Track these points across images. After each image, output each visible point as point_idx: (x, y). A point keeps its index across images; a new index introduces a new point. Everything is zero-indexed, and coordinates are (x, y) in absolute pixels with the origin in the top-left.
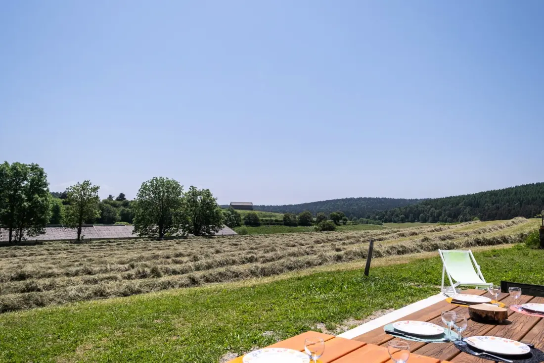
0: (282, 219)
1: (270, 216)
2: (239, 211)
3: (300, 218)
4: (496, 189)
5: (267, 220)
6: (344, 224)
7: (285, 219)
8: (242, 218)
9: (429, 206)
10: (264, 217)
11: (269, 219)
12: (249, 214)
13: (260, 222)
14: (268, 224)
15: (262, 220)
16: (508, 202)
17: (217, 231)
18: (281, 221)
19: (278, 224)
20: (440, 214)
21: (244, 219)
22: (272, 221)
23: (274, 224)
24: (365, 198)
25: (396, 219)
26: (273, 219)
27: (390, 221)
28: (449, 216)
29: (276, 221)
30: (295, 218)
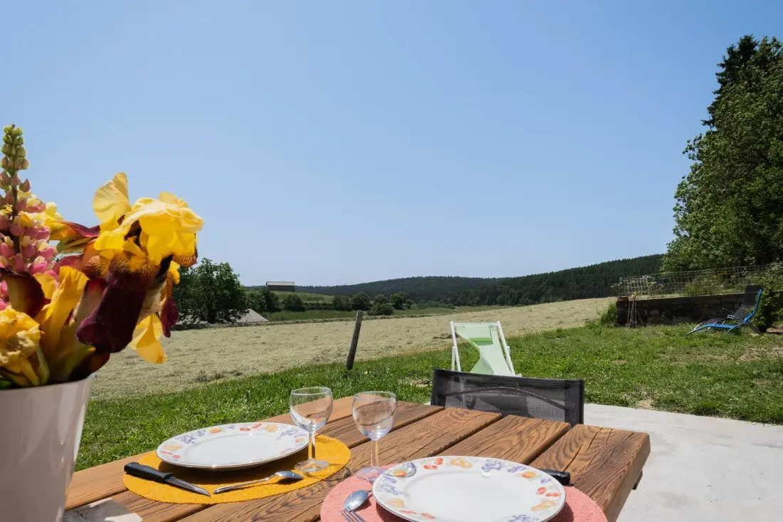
0: (331, 303)
1: (317, 299)
2: (276, 293)
3: (355, 300)
4: (582, 266)
5: (313, 304)
6: (409, 308)
7: (335, 303)
8: (280, 301)
9: (508, 286)
10: (309, 300)
11: (316, 302)
12: (290, 296)
13: (304, 306)
14: (313, 309)
15: (306, 304)
16: (593, 281)
17: (239, 318)
18: (330, 305)
19: (326, 309)
20: (520, 295)
21: (283, 303)
22: (318, 305)
23: (320, 309)
24: (435, 278)
25: (470, 302)
26: (321, 302)
27: (464, 305)
28: (531, 297)
29: (324, 304)
30: (348, 301)
